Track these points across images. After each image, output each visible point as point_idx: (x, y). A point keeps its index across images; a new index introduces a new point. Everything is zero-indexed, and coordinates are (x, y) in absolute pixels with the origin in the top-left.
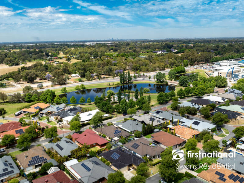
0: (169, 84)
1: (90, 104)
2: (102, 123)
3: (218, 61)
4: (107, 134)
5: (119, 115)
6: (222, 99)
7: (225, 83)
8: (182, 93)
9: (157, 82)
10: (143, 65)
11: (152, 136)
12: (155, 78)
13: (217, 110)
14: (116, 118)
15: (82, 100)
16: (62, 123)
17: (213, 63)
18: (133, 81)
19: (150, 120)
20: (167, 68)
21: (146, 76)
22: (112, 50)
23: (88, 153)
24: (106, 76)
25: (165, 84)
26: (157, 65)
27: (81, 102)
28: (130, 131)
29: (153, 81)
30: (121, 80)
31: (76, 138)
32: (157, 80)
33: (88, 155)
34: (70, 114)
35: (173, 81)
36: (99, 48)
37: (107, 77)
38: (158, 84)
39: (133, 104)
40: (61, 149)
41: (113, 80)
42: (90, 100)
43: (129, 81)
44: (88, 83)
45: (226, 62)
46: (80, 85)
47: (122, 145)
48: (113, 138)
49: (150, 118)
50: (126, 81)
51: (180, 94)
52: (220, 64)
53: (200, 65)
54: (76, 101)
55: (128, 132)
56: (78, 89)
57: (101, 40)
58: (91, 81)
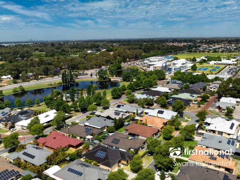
0: (112, 80)
1: (38, 105)
2: (65, 123)
3: (147, 58)
4: (76, 133)
5: (77, 113)
6: (169, 89)
7: (164, 76)
8: (132, 87)
9: (100, 78)
10: (80, 63)
11: (125, 129)
12: (96, 76)
13: (171, 99)
14: (76, 117)
15: (29, 101)
16: (15, 128)
17: (143, 59)
18: (75, 79)
19: (115, 115)
20: (103, 66)
21: (86, 73)
22: (37, 51)
23: (67, 157)
24: (43, 76)
25: (107, 80)
26: (94, 62)
27: (28, 105)
28: (100, 128)
29: (95, 78)
30: (63, 79)
31: (43, 143)
32: (100, 77)
33: (68, 159)
34: (22, 118)
35: (114, 77)
36: (22, 49)
37: (44, 78)
38: (101, 80)
39: (91, 101)
40: (33, 157)
41: (52, 79)
42: (38, 101)
43: (71, 79)
44: (26, 84)
45: (155, 58)
46: (18, 87)
47: (99, 142)
48: (86, 137)
49: (114, 113)
50: (68, 80)
51: (131, 88)
52: (150, 60)
53: (132, 62)
54: (22, 104)
55: (99, 129)
56: (16, 91)
57: (18, 41)
58: (28, 82)
